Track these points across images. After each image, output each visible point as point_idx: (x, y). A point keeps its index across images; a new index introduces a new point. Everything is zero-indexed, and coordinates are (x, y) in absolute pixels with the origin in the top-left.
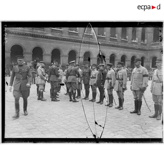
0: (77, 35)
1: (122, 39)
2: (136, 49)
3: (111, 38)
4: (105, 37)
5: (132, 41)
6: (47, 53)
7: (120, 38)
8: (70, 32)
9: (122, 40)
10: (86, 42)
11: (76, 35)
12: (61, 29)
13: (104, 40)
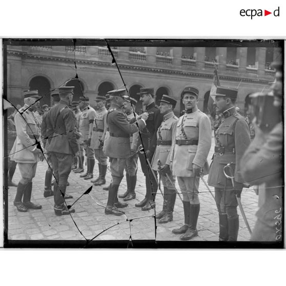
0: (144, 59)
1: (228, 65)
2: (254, 82)
3: (207, 62)
4: (195, 61)
5: (248, 68)
6: (90, 89)
7: (225, 62)
8: (131, 54)
9: (227, 67)
10: (159, 70)
11: (142, 59)
12: (117, 49)
13: (194, 67)
